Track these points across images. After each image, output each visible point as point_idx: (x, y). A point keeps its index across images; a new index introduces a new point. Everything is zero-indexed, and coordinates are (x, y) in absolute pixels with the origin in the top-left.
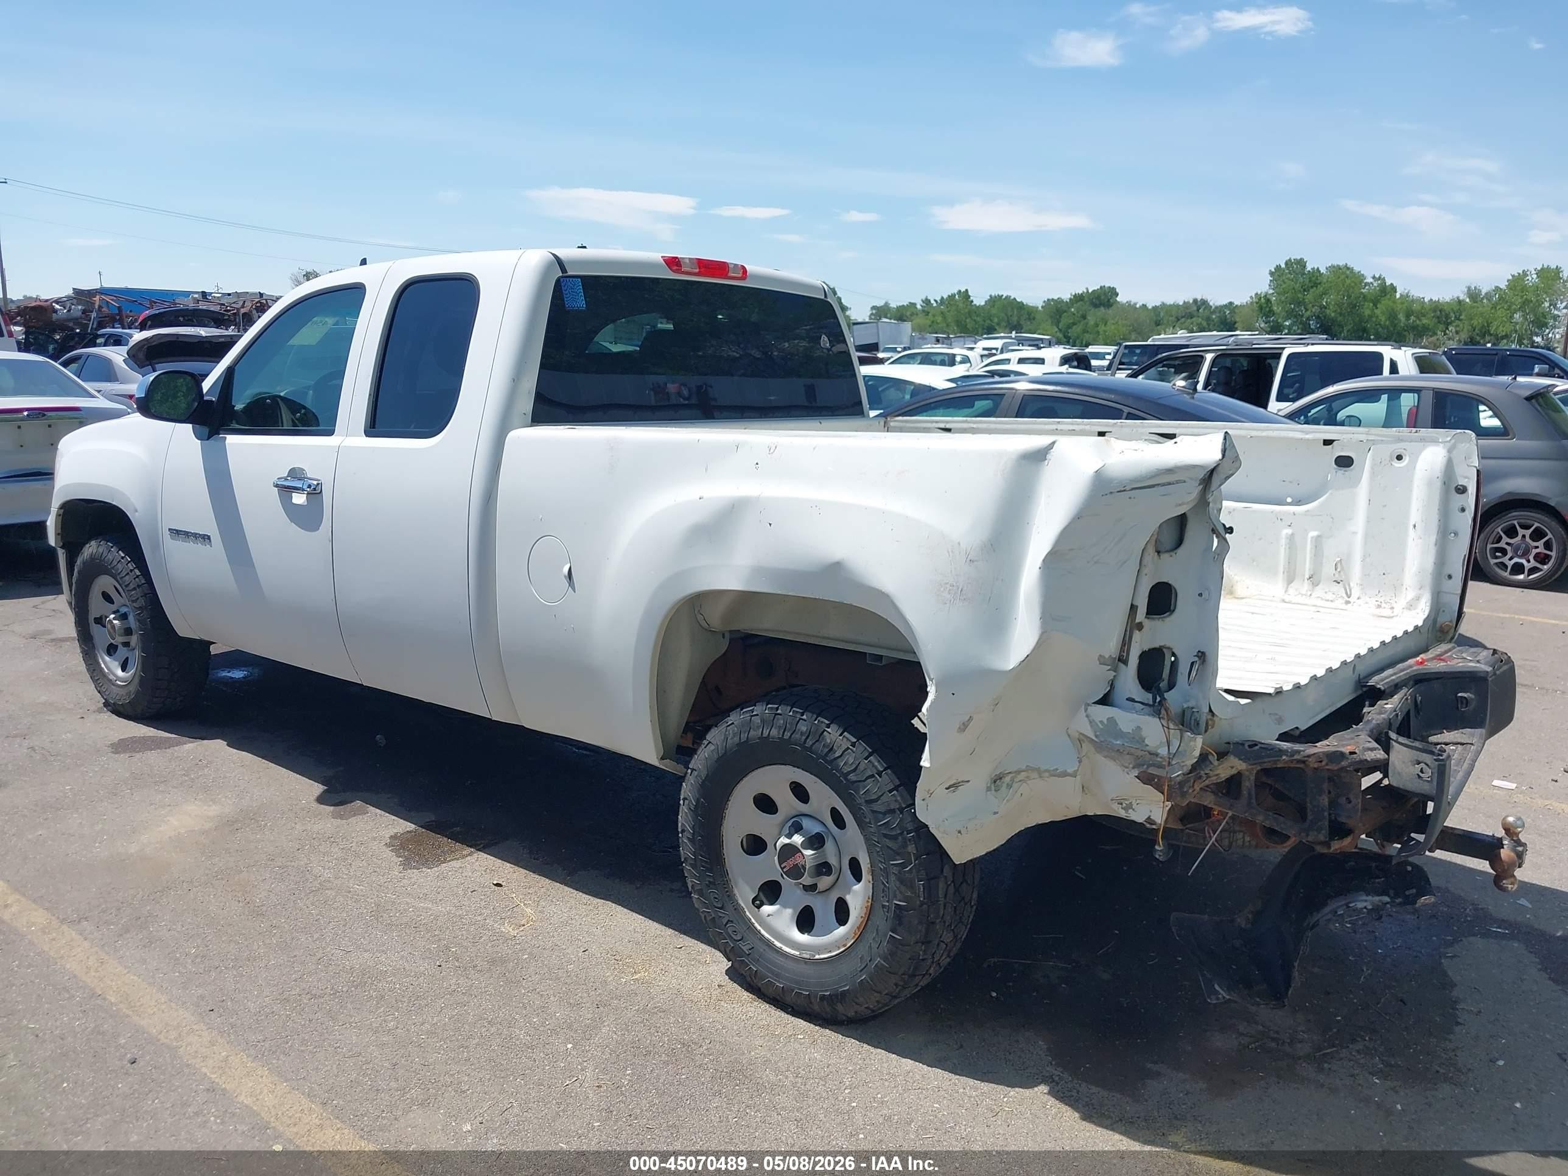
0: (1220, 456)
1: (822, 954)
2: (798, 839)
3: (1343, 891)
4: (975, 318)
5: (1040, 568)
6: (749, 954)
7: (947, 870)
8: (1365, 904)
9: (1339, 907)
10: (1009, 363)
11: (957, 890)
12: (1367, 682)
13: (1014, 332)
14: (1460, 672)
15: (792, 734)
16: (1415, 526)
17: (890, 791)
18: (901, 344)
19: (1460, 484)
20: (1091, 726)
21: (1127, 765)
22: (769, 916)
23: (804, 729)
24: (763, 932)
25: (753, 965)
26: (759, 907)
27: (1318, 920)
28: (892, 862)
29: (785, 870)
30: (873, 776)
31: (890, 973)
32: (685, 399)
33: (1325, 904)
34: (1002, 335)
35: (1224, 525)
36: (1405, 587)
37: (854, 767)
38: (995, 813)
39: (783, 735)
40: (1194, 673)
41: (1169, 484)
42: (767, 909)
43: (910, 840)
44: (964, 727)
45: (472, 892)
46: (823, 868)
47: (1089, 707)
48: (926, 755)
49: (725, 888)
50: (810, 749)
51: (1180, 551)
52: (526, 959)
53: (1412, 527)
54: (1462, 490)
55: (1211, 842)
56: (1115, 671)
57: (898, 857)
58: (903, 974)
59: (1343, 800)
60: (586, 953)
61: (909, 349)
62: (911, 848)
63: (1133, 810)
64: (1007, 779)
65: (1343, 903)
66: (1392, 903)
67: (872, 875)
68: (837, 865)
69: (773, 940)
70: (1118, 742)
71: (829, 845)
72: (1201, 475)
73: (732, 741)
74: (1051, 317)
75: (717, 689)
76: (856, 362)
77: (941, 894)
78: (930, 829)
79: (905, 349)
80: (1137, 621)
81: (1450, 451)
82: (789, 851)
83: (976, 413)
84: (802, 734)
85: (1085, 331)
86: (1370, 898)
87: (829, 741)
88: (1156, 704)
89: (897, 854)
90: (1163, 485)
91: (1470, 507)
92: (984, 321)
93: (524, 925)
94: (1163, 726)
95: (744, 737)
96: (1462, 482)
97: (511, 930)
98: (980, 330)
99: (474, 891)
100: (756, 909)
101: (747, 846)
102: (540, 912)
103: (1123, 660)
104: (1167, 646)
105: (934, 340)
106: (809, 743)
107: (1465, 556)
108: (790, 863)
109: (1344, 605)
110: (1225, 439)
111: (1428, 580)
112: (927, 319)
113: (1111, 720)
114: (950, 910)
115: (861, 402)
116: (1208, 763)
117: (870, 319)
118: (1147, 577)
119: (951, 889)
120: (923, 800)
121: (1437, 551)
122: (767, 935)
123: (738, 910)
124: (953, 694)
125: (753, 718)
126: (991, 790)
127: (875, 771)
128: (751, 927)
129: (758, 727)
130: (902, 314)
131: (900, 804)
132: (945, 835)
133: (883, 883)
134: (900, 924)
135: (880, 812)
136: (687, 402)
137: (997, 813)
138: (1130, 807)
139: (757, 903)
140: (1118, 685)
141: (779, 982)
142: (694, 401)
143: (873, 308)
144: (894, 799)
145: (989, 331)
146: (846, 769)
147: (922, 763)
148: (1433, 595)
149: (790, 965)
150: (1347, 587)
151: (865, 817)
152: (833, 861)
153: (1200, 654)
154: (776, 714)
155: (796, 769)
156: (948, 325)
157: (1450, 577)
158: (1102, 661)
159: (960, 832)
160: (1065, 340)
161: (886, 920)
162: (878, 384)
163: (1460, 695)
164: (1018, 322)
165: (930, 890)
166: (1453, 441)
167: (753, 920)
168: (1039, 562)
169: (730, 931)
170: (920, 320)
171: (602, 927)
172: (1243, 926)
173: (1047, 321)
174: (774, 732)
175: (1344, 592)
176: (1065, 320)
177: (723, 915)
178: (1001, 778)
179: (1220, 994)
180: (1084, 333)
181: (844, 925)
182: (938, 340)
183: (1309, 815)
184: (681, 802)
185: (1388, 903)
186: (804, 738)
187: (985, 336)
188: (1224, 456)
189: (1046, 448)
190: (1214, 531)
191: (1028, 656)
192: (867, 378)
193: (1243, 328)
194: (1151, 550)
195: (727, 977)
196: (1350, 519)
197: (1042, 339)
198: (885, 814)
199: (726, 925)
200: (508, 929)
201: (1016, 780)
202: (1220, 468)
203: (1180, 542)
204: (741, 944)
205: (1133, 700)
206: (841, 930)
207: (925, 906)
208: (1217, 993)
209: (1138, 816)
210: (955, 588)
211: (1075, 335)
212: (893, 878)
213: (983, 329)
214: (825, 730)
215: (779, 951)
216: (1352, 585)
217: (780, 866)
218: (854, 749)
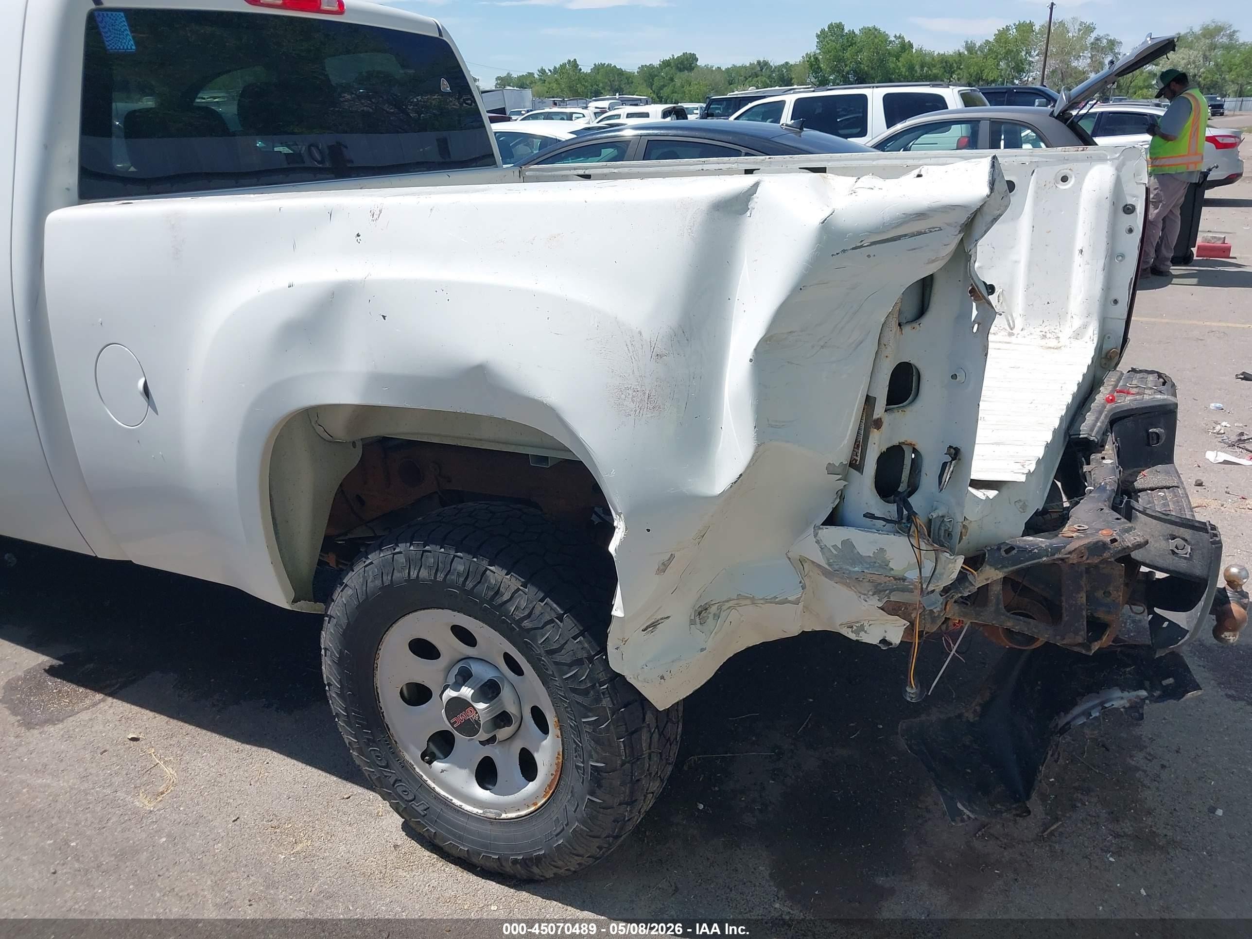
0: (986, 191)
1: (509, 812)
2: (466, 692)
3: (1095, 688)
4: (584, 83)
5: (751, 360)
6: (424, 816)
7: (649, 717)
8: (1122, 702)
9: (1093, 707)
10: (620, 118)
11: (661, 734)
12: (1080, 435)
13: (617, 94)
14: (1150, 407)
15: (447, 575)
16: (1081, 251)
17: (575, 638)
18: (524, 108)
19: (1129, 203)
20: (823, 553)
21: (866, 592)
22: (442, 771)
23: (461, 568)
24: (438, 789)
25: (432, 827)
26: (430, 762)
27: (1068, 723)
28: (584, 720)
29: (455, 726)
30: (551, 621)
31: (590, 836)
32: (319, 162)
33: (1074, 704)
34: (608, 97)
35: (985, 283)
36: (1069, 316)
37: (526, 613)
38: (702, 650)
39: (435, 577)
40: (947, 476)
41: (920, 233)
42: (437, 765)
43: (603, 693)
44: (663, 567)
45: (102, 754)
46: (502, 719)
47: (820, 531)
48: (618, 601)
49: (388, 744)
50: (471, 592)
51: (926, 320)
52: (163, 843)
53: (1077, 252)
54: (1129, 210)
55: (952, 654)
56: (845, 480)
57: (590, 714)
58: (608, 837)
59: (1099, 594)
60: (238, 822)
61: (531, 111)
62: (606, 702)
63: (866, 632)
64: (714, 609)
65: (1097, 701)
66: (1151, 697)
67: (560, 729)
68: (518, 715)
69: (450, 797)
70: (856, 569)
71: (506, 693)
72: (963, 218)
73: (374, 584)
74: (645, 81)
75: (359, 498)
76: (486, 121)
77: (644, 745)
78: (627, 679)
79: (528, 111)
80: (875, 417)
81: (1118, 169)
82: (457, 706)
83: (607, 160)
84: (459, 574)
85: (673, 92)
86: (1126, 694)
87: (493, 582)
88: (904, 521)
89: (587, 710)
90: (913, 235)
91: (1138, 227)
92: (592, 86)
93: (162, 793)
94: (912, 545)
95: (387, 580)
96: (1130, 201)
97: (146, 803)
98: (589, 94)
99: (105, 751)
100: (427, 765)
101: (409, 694)
102: (184, 770)
103: (856, 465)
104: (909, 441)
105: (552, 103)
106: (469, 585)
107: (1132, 279)
108: (461, 718)
109: (1008, 337)
110: (993, 166)
111: (1096, 308)
112: (544, 86)
113: (848, 544)
114: (655, 759)
115: (493, 154)
116: (967, 584)
117: (496, 87)
118: (888, 359)
119: (656, 736)
120: (617, 649)
121: (1105, 277)
122: (443, 793)
123: (406, 768)
124: (648, 530)
125: (395, 556)
126: (695, 624)
127: (554, 615)
128: (423, 785)
129: (403, 568)
130: (523, 83)
131: (588, 652)
132: (645, 684)
133: (575, 742)
134: (600, 786)
135: (564, 664)
136: (321, 166)
137: (705, 649)
138: (862, 628)
139: (428, 757)
140: (852, 496)
141: (463, 845)
142: (328, 165)
143: (498, 78)
144: (580, 646)
145: (597, 95)
146: (519, 615)
147: (614, 613)
148: (1100, 322)
149: (473, 826)
150: (1010, 318)
151: (547, 669)
152: (512, 709)
153: (952, 451)
154: (424, 551)
155: (456, 613)
156: (562, 91)
157: (1116, 302)
158: (831, 469)
159: (662, 678)
160: (658, 100)
161: (583, 783)
162: (509, 140)
163: (1150, 431)
164: (619, 86)
165: (631, 746)
166: (1122, 157)
167: (425, 777)
168: (749, 351)
169: (399, 790)
170: (539, 87)
171: (256, 782)
172: (971, 720)
173: (642, 84)
174: (424, 573)
175: (1006, 323)
176: (657, 83)
177: (390, 775)
178: (706, 609)
179: (965, 813)
180: (673, 93)
181: (532, 781)
182: (555, 104)
183: (1065, 615)
184: (323, 652)
185: (1147, 698)
186: (462, 579)
187: (594, 98)
188: (992, 189)
189: (749, 190)
190: (973, 292)
191: (741, 475)
192: (497, 134)
193: (798, 83)
194: (894, 323)
195: (404, 834)
196: (1012, 247)
197: (640, 100)
198: (570, 666)
199: (393, 785)
200: (143, 803)
201: (724, 608)
202: (985, 208)
203: (922, 310)
204: (414, 805)
205: (872, 516)
206: (531, 787)
207: (628, 765)
208: (961, 813)
209: (872, 637)
210: (640, 394)
211: (666, 95)
212: (586, 737)
213: (591, 93)
214: (487, 569)
215: (458, 811)
216: (1014, 315)
217: (449, 721)
218: (527, 590)
